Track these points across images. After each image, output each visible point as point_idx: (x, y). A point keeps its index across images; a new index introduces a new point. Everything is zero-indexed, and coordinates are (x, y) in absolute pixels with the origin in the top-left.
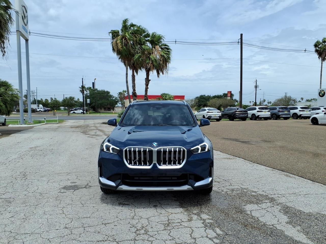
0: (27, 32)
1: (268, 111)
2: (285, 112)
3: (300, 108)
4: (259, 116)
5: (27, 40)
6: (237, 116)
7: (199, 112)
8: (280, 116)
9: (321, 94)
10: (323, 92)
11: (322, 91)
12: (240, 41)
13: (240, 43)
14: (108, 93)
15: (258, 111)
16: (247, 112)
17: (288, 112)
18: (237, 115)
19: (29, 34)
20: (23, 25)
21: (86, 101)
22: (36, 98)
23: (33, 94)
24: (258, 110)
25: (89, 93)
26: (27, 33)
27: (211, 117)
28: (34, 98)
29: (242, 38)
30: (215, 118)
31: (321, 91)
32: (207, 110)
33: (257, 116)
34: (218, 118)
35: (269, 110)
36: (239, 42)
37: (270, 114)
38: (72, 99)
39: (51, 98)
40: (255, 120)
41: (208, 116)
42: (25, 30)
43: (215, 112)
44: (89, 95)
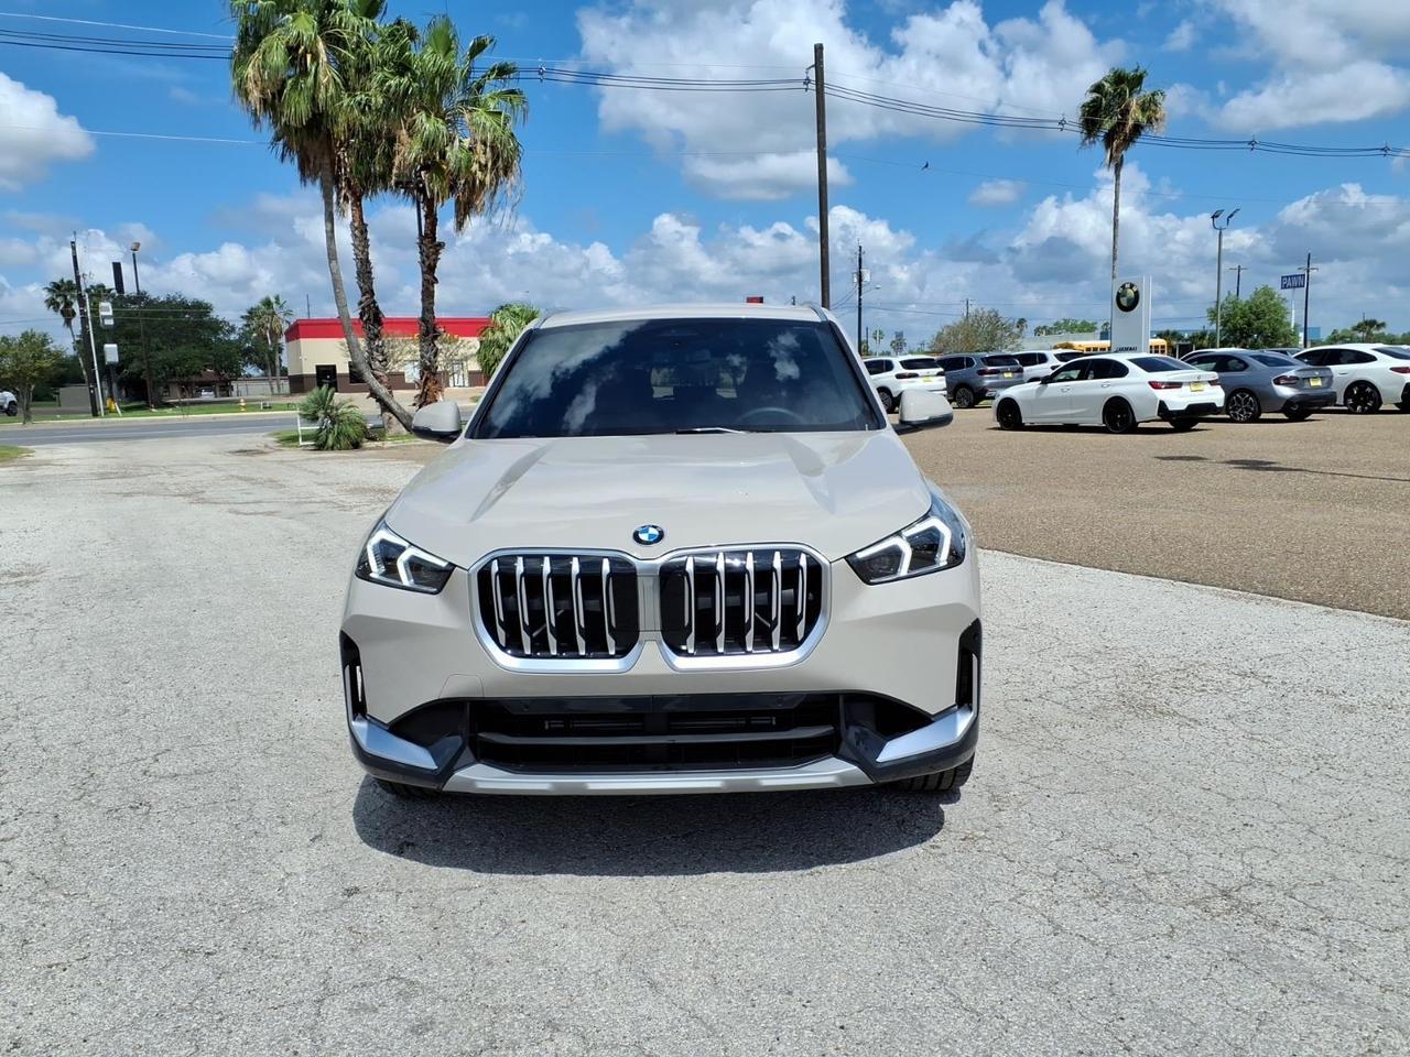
1: (939, 374)
2: (1006, 375)
3: (1056, 356)
8: (986, 391)
9: (1124, 301)
10: (1131, 293)
11: (1127, 286)
12: (812, 75)
13: (812, 86)
14: (200, 309)
15: (899, 376)
17: (1016, 374)
21: (101, 352)
24: (898, 369)
29: (822, 63)
31: (1123, 287)
33: (895, 395)
35: (941, 370)
37: (945, 386)
38: (32, 342)
44: (110, 322)
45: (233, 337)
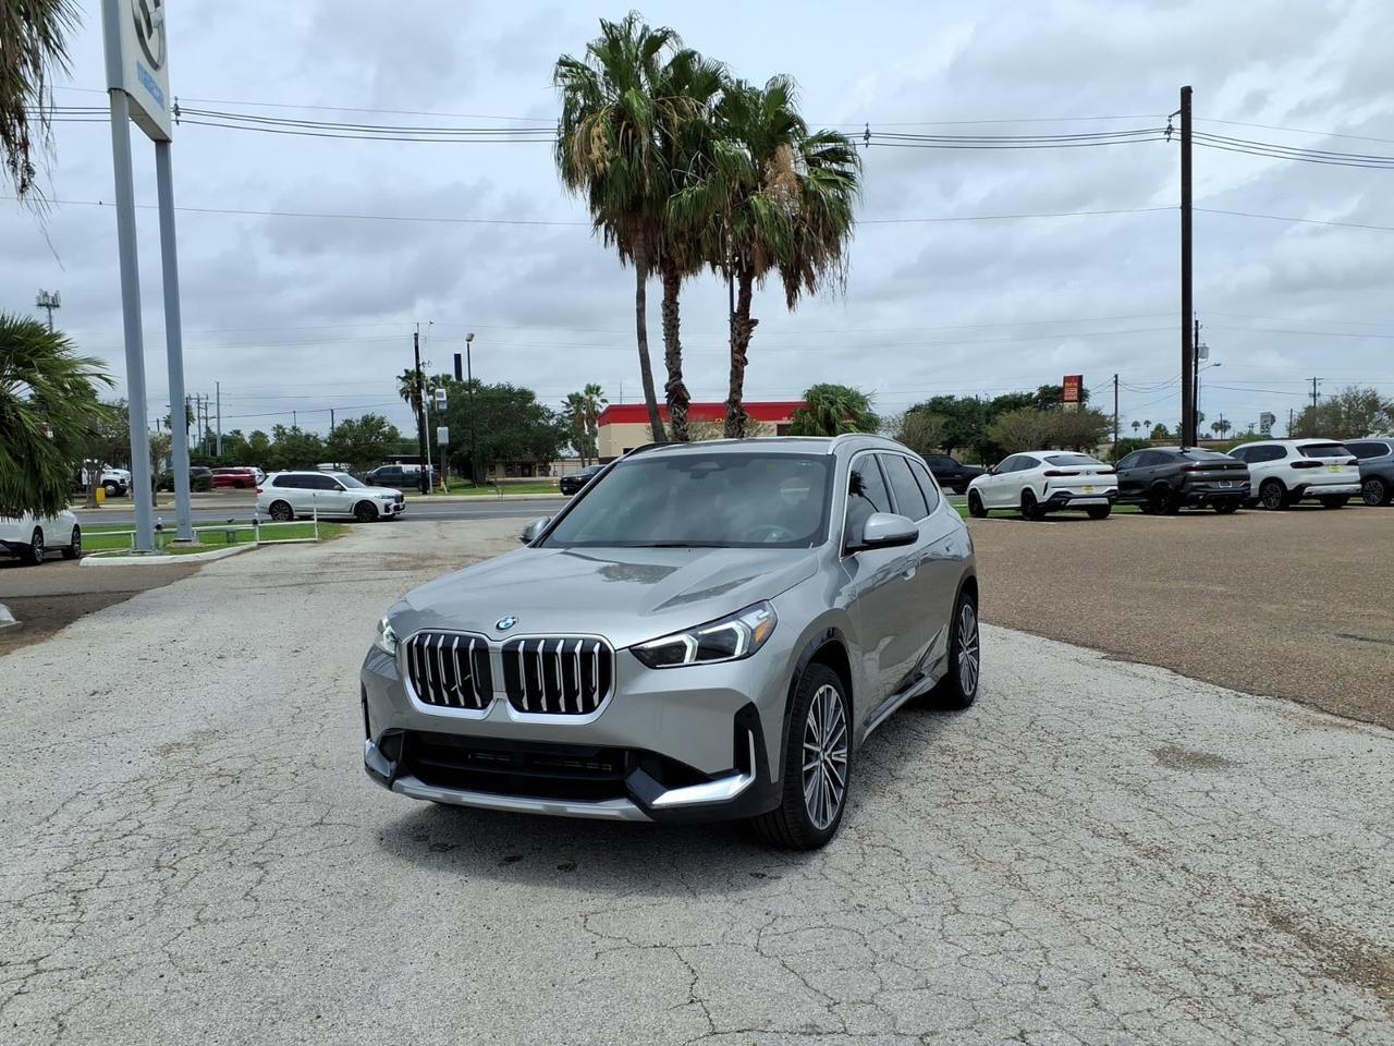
0: (160, 100)
1: (1351, 463)
4: (1307, 490)
5: (162, 143)
6: (1195, 489)
7: (994, 474)
12: (1177, 122)
13: (1177, 135)
14: (526, 396)
15: (1296, 466)
16: (1246, 468)
18: (1195, 484)
19: (173, 116)
20: (138, 64)
21: (434, 435)
22: (214, 429)
23: (203, 413)
24: (1296, 456)
25: (445, 399)
26: (163, 107)
27: (1066, 496)
28: (208, 428)
29: (1190, 108)
30: (1090, 501)
32: (1044, 462)
33: (1290, 488)
34: (1105, 501)
36: (1170, 127)
37: (1359, 478)
38: (371, 424)
39: (279, 427)
40: (1283, 507)
41: (1051, 492)
42: (150, 90)
43: (1088, 473)
44: (445, 407)
45: (552, 422)
